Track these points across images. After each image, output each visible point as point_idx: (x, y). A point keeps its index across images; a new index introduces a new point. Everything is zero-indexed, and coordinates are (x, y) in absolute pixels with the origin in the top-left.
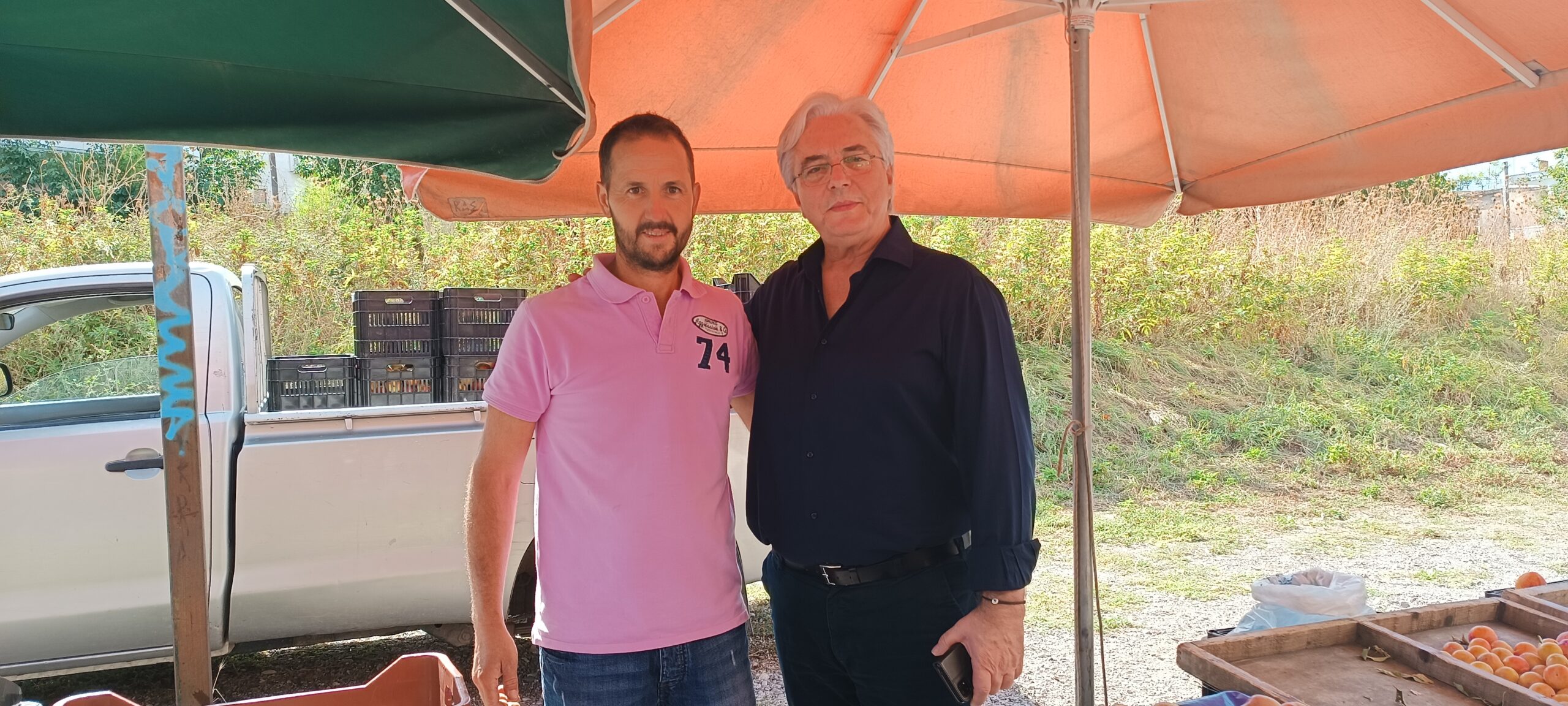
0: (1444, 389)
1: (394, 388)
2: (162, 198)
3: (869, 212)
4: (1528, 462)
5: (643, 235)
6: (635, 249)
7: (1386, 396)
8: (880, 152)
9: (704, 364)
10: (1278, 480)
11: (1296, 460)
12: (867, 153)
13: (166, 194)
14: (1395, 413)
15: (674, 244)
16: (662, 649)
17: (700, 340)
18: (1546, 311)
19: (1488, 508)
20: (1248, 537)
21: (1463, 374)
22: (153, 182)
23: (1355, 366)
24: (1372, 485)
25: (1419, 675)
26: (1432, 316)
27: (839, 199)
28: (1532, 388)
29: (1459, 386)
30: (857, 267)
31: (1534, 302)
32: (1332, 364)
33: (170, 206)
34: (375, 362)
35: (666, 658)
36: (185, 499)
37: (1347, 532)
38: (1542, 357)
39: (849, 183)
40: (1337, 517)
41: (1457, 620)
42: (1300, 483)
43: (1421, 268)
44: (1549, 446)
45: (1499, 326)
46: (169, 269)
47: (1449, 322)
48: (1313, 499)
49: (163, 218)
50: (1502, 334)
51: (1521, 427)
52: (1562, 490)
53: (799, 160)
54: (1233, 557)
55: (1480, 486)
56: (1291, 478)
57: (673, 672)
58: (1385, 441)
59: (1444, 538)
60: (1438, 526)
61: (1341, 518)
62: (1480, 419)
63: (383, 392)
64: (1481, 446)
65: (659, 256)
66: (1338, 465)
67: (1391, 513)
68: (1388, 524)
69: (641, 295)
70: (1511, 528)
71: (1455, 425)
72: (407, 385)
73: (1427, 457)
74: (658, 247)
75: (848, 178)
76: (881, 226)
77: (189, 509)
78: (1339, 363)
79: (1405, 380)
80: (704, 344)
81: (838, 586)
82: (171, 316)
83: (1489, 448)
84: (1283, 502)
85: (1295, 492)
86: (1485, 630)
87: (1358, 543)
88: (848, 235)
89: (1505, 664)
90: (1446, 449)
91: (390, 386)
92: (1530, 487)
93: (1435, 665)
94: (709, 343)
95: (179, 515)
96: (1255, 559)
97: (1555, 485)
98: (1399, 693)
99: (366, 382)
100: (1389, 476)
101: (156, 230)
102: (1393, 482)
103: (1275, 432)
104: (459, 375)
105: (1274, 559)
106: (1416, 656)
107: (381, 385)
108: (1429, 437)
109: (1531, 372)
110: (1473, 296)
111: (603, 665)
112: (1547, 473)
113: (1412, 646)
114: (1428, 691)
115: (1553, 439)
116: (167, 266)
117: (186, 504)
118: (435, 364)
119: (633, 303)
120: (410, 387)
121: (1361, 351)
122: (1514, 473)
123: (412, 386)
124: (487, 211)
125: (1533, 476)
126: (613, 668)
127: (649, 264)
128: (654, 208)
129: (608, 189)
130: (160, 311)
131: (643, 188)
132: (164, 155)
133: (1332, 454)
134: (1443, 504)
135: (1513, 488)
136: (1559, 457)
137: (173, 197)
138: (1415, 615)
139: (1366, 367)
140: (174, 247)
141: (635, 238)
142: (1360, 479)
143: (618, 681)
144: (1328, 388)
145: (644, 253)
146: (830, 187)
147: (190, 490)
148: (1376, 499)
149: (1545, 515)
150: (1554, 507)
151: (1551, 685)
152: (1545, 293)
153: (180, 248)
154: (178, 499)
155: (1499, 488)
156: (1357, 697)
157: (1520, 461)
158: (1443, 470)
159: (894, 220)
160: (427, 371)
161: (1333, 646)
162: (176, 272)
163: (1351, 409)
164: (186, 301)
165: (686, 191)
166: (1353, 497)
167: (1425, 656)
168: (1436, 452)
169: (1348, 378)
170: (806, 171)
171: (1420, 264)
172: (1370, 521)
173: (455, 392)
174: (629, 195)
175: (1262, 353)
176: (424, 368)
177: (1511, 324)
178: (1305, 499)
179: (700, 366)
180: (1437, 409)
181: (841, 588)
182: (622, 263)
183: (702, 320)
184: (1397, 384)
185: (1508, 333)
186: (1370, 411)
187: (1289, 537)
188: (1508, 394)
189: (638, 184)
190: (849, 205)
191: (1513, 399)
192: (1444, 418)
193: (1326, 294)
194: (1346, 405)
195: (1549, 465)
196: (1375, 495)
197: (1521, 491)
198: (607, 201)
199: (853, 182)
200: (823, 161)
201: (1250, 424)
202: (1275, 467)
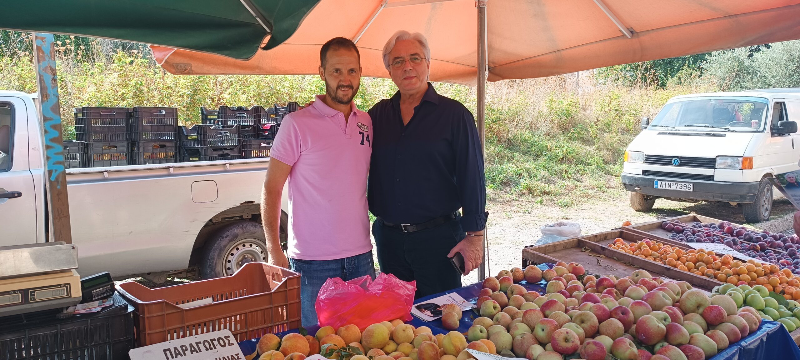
0: (563, 158)
1: (107, 158)
2: (44, 60)
3: (420, 81)
4: (597, 188)
5: (339, 90)
6: (336, 96)
7: (542, 161)
8: (425, 56)
9: (362, 143)
10: (502, 198)
11: (508, 189)
12: (420, 56)
13: (47, 59)
14: (546, 168)
15: (352, 94)
16: (346, 258)
17: (360, 133)
18: (600, 124)
19: (583, 207)
20: (495, 222)
21: (571, 151)
22: (40, 51)
23: (529, 148)
24: (539, 199)
25: (602, 255)
26: (557, 126)
27: (408, 75)
28: (596, 157)
29: (569, 157)
30: (417, 104)
31: (596, 120)
32: (520, 147)
33: (49, 64)
34: (96, 144)
35: (348, 262)
36: (61, 209)
37: (533, 218)
38: (599, 144)
39: (412, 69)
40: (528, 212)
41: (608, 238)
42: (510, 199)
43: (554, 105)
44: (604, 181)
45: (583, 131)
46: (49, 96)
47: (564, 129)
48: (517, 205)
49: (45, 70)
50: (584, 134)
51: (593, 173)
52: (609, 199)
53: (392, 58)
54: (491, 230)
55: (580, 198)
56: (507, 197)
57: (349, 268)
58: (544, 180)
59: (569, 219)
60: (566, 214)
61: (529, 213)
62: (577, 170)
63: (101, 160)
64: (578, 181)
65: (346, 99)
66: (525, 191)
67: (548, 210)
68: (548, 215)
69: (339, 114)
70: (594, 214)
71: (569, 173)
72: (114, 157)
73: (559, 187)
74: (345, 95)
75: (412, 66)
76: (425, 86)
77: (63, 214)
78: (522, 147)
79: (549, 154)
80: (362, 135)
81: (408, 232)
82: (51, 119)
83: (581, 182)
84: (505, 207)
85: (509, 202)
86: (620, 239)
87: (537, 222)
88: (411, 90)
89: (628, 250)
90: (566, 183)
91: (104, 156)
92: (598, 198)
93: (606, 251)
94: (363, 134)
95: (58, 218)
96: (500, 230)
97: (607, 197)
98: (598, 260)
99: (91, 154)
100: (546, 195)
101: (42, 76)
102: (547, 197)
103: (499, 178)
104: (144, 151)
105: (507, 230)
106: (600, 249)
107: (99, 156)
108: (558, 178)
109: (596, 150)
110: (573, 118)
111: (323, 265)
112: (603, 192)
113: (598, 246)
114: (605, 260)
115: (605, 178)
116: (48, 94)
117: (62, 212)
118: (128, 145)
119: (335, 117)
120: (115, 157)
121: (531, 141)
122: (592, 192)
123: (116, 157)
124: (192, 70)
125: (599, 193)
126: (327, 266)
127: (341, 102)
128: (345, 78)
129: (324, 69)
130: (45, 117)
131: (340, 71)
132: (45, 38)
133: (523, 186)
134: (566, 205)
135: (592, 199)
136: (607, 186)
137: (50, 60)
138: (596, 236)
139: (534, 148)
140: (51, 85)
141: (336, 91)
142: (534, 196)
143: (329, 271)
144: (519, 158)
145: (340, 98)
146: (404, 70)
147: (63, 205)
148: (541, 205)
149: (604, 209)
150: (607, 206)
151: (644, 255)
152: (599, 117)
153: (54, 85)
154: (58, 210)
155: (587, 198)
156: (584, 263)
157: (594, 188)
158: (565, 192)
159: (429, 84)
160: (125, 149)
161: (572, 248)
162: (53, 97)
163: (528, 167)
164: (58, 112)
165: (358, 72)
166: (532, 204)
167: (603, 248)
168: (562, 184)
169: (527, 153)
170: (394, 63)
171: (553, 103)
172: (541, 213)
173: (142, 159)
174: (334, 73)
175: (491, 143)
176: (123, 147)
177: (588, 130)
178: (514, 206)
179: (361, 144)
180: (562, 166)
181: (409, 233)
182: (329, 99)
183: (360, 124)
184: (545, 155)
185: (587, 134)
186: (536, 168)
187: (511, 221)
188: (588, 159)
189: (338, 69)
190: (412, 78)
191: (589, 162)
192: (564, 170)
193: (516, 116)
194: (526, 165)
195: (604, 189)
196: (541, 203)
197: (595, 200)
198: (323, 75)
199: (413, 68)
200: (402, 59)
201: (489, 174)
202: (500, 192)
